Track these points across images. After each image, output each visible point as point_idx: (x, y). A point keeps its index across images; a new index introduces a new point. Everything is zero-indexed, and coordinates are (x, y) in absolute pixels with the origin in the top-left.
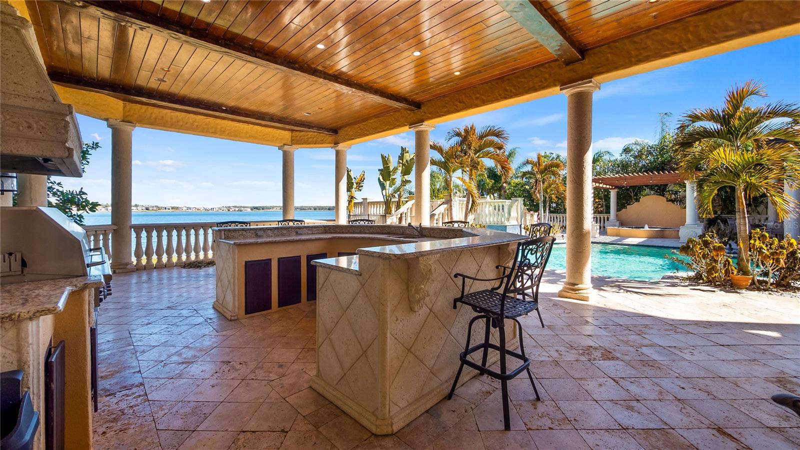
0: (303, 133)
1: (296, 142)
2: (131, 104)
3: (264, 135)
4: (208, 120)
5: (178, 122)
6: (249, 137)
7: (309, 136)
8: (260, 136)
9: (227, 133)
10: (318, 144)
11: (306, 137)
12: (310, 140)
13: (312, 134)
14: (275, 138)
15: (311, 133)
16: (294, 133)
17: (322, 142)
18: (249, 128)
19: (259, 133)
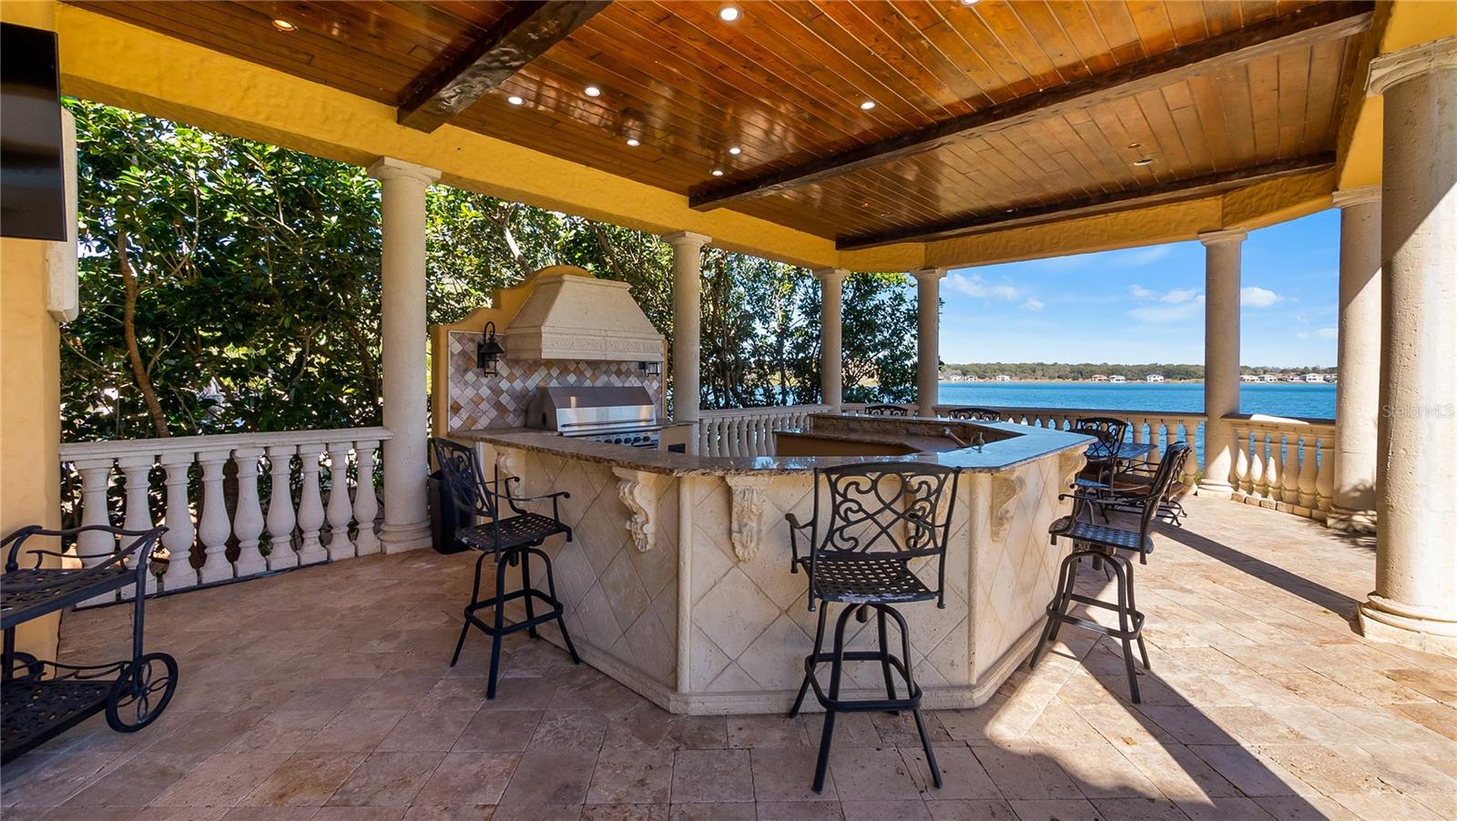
0: (1248, 190)
1: (1230, 218)
2: (933, 243)
3: (1142, 227)
4: (1029, 231)
5: (986, 249)
6: (1108, 240)
7: (1264, 193)
8: (1132, 230)
9: (1062, 245)
10: (1287, 206)
11: (1255, 199)
12: (1266, 201)
13: (1266, 185)
14: (1173, 225)
15: (1268, 183)
16: (1231, 196)
17: (1298, 198)
18: (1109, 222)
19: (1131, 224)
